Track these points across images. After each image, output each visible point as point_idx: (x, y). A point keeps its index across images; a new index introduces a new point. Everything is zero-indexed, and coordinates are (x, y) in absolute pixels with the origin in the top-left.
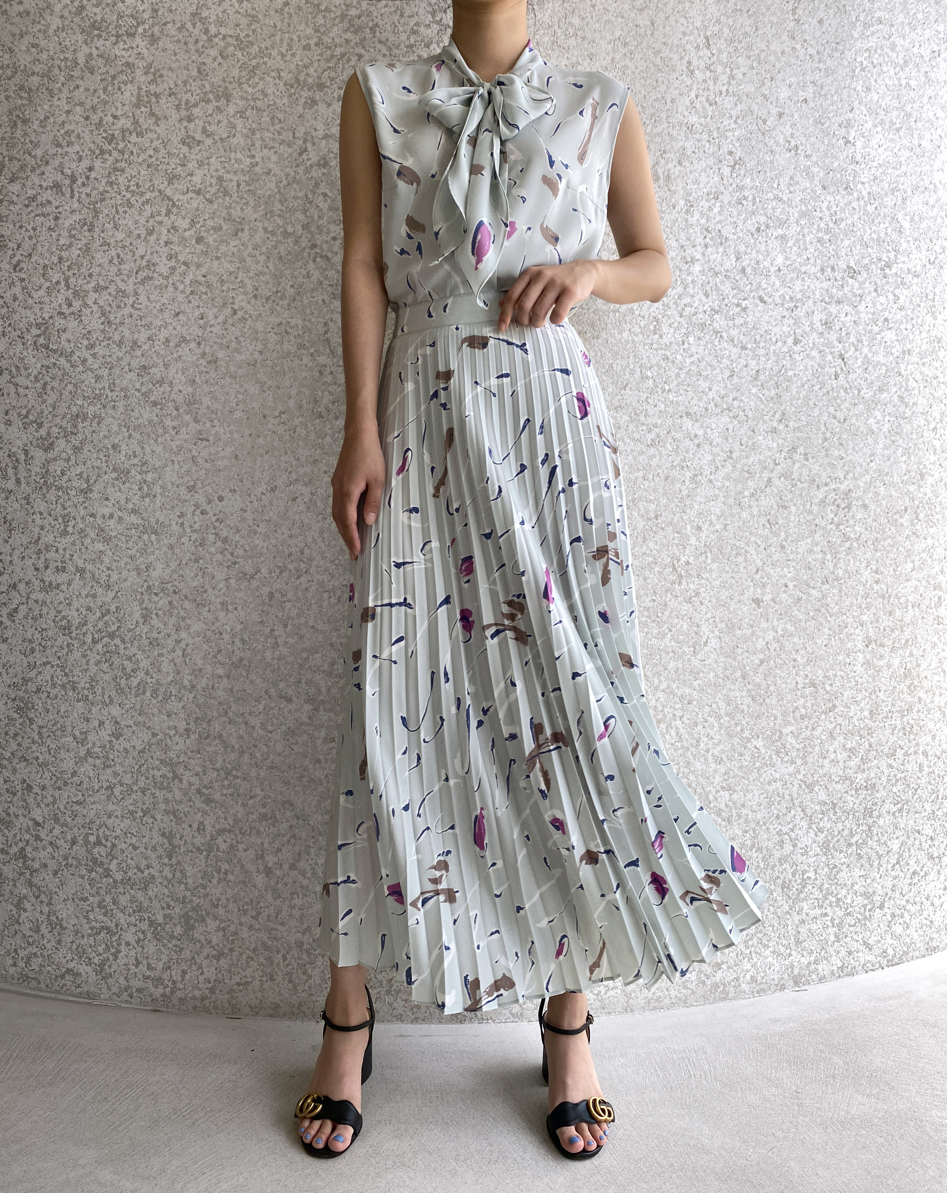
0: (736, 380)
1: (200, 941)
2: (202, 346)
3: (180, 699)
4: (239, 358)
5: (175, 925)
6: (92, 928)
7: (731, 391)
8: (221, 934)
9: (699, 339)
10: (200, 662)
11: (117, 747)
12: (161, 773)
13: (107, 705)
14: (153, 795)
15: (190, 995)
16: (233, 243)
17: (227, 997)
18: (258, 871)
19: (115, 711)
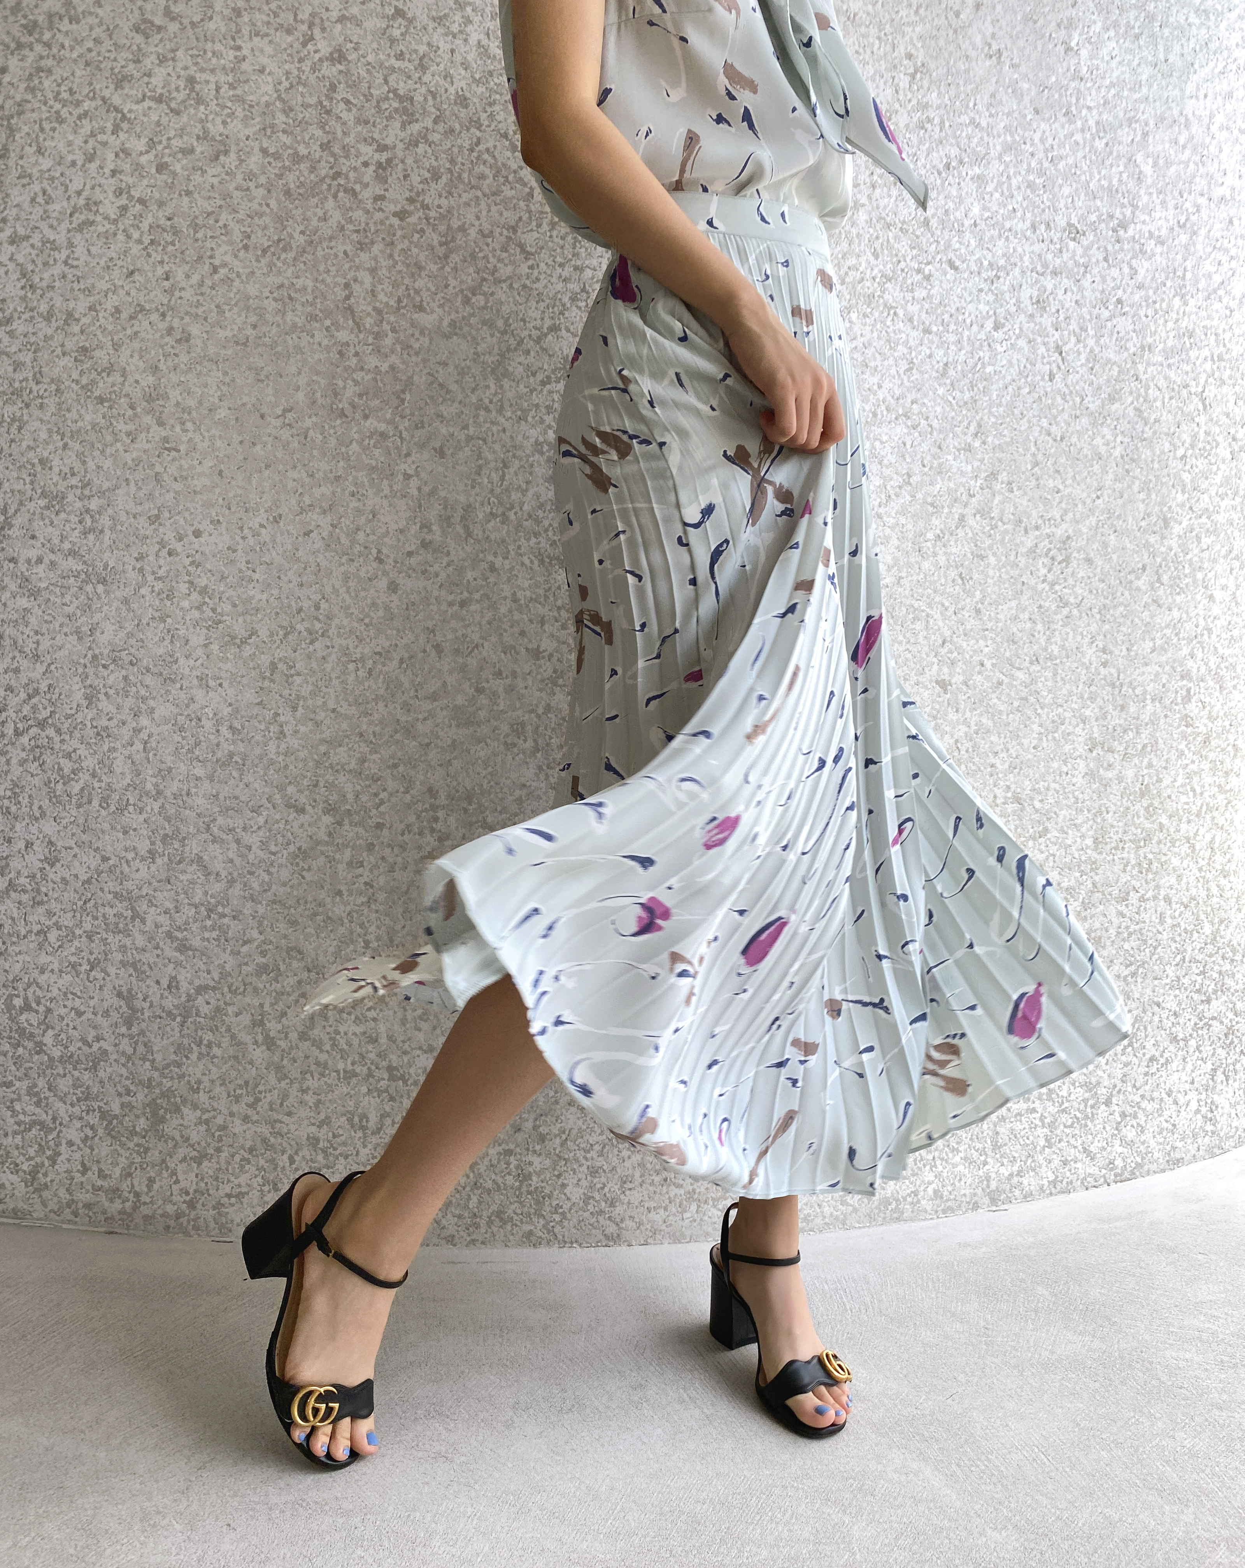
0: (916, 375)
1: (173, 1139)
2: (168, 318)
3: (141, 811)
4: (222, 334)
5: (137, 1117)
6: (18, 1124)
7: (909, 390)
8: (203, 1128)
9: (865, 316)
10: (169, 760)
11: (51, 876)
12: (115, 911)
13: (36, 819)
14: (104, 941)
15: (160, 1211)
16: (211, 171)
17: (212, 1212)
18: (256, 1043)
19: (49, 827)
